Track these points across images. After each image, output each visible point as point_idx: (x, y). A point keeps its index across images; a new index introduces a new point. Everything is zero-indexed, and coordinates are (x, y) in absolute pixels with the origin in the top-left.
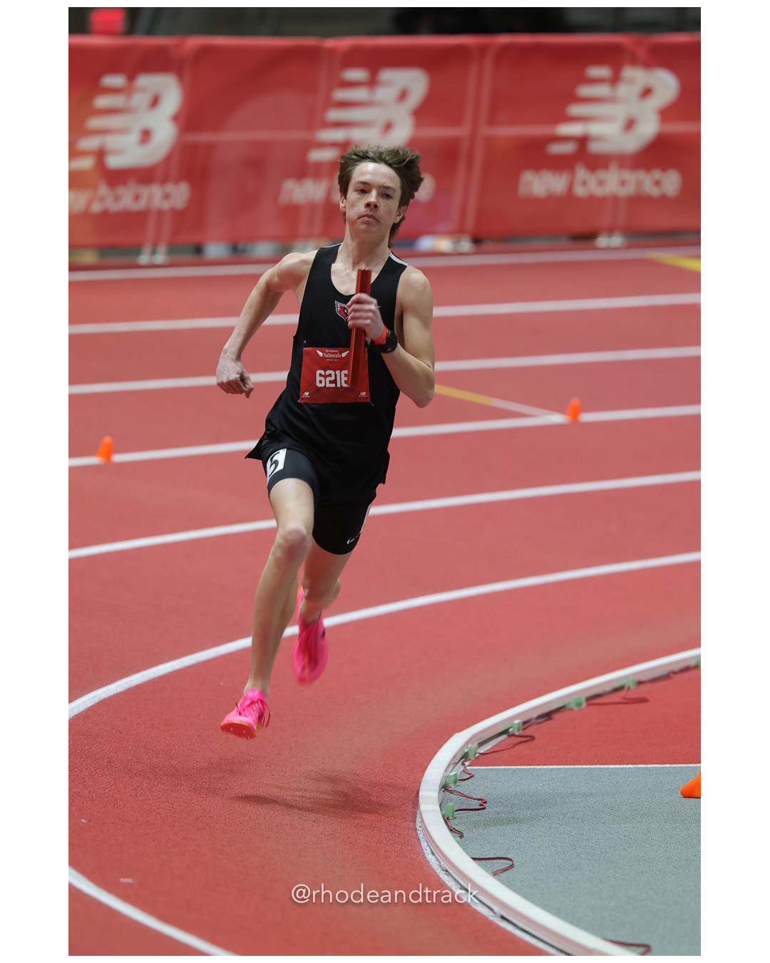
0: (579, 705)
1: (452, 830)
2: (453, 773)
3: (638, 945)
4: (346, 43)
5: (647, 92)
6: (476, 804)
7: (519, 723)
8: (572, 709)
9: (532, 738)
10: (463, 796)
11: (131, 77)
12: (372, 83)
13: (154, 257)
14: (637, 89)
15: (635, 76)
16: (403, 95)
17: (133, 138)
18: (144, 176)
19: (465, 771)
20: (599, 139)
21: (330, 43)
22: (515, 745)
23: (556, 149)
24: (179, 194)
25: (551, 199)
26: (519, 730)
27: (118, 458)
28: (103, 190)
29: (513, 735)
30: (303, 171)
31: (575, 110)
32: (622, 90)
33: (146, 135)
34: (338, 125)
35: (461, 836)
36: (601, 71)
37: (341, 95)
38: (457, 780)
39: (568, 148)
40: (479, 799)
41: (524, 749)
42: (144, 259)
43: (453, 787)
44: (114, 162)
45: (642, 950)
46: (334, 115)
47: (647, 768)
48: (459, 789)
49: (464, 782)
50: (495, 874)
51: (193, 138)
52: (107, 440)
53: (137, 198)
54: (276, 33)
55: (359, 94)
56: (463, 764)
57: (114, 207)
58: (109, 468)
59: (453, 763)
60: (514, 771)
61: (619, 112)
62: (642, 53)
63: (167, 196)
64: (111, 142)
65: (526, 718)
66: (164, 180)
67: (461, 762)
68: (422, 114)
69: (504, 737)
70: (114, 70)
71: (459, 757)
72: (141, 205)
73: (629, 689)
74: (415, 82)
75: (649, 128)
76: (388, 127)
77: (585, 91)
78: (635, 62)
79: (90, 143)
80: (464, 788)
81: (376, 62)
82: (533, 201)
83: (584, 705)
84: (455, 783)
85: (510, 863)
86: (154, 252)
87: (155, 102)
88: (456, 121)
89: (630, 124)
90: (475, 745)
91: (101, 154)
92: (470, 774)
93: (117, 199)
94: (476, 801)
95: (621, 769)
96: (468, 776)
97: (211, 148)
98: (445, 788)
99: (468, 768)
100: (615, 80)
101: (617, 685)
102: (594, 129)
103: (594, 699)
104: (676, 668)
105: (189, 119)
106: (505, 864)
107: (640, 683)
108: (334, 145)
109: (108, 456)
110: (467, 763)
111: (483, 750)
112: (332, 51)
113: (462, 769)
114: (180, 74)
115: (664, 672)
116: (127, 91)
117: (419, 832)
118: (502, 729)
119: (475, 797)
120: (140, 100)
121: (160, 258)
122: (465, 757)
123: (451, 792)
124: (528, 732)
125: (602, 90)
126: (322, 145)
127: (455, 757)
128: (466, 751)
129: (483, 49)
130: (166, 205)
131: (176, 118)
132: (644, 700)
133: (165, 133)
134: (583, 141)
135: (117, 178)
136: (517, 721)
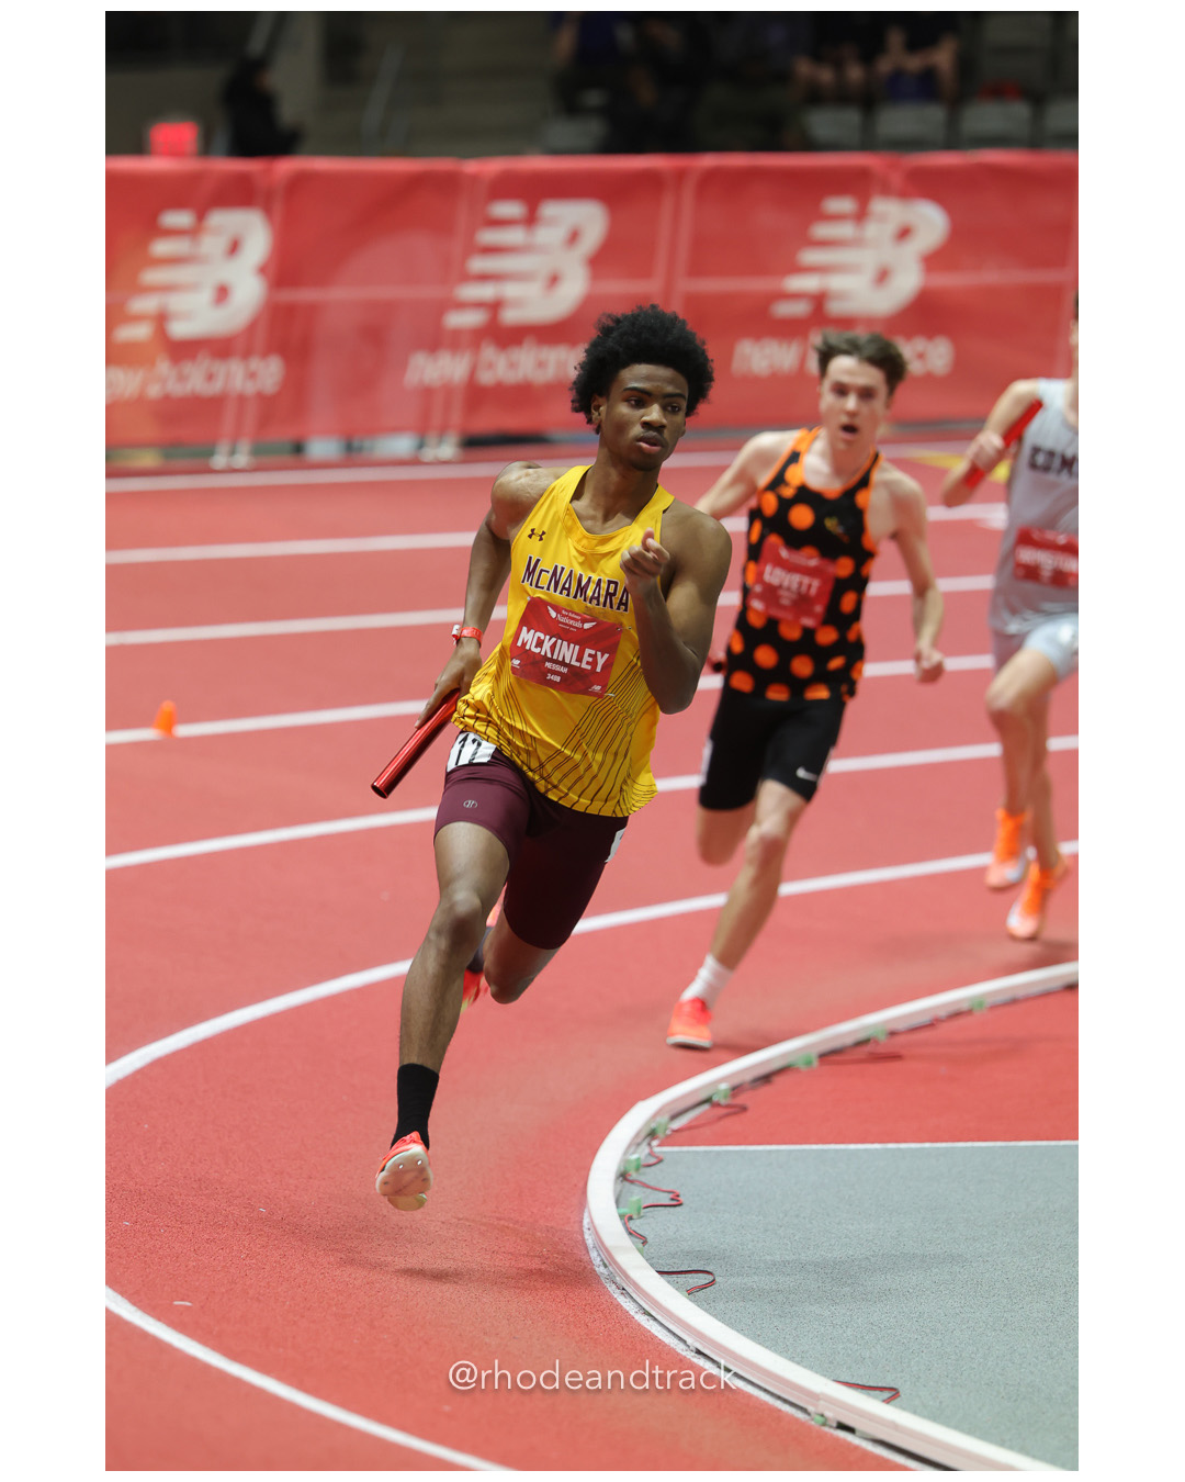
0: (809, 1063)
1: (630, 1233)
2: (634, 1157)
3: (882, 1389)
4: (492, 166)
5: (904, 233)
6: (665, 1198)
7: (726, 1090)
8: (798, 1070)
9: (744, 1109)
10: (648, 1187)
11: (201, 216)
12: (531, 220)
13: (233, 458)
14: (890, 228)
15: (888, 211)
16: (574, 237)
17: (205, 296)
18: (219, 348)
19: (651, 1154)
20: (841, 296)
21: (471, 167)
22: (720, 1118)
23: (784, 310)
24: (269, 373)
25: (776, 379)
26: (725, 1097)
27: (183, 731)
28: (164, 367)
29: (718, 1105)
30: (437, 340)
31: (810, 257)
32: (872, 230)
33: (222, 293)
34: (484, 278)
35: (645, 1243)
36: (841, 204)
37: (489, 237)
38: (640, 1166)
39: (799, 309)
40: (669, 1192)
41: (733, 1124)
42: (219, 461)
43: (634, 1175)
44: (180, 329)
45: (887, 1395)
46: (478, 264)
47: (899, 1149)
48: (643, 1179)
49: (648, 1170)
50: (690, 1292)
51: (289, 296)
52: (168, 706)
53: (210, 377)
54: (403, 152)
55: (514, 236)
56: (649, 1144)
57: (177, 389)
58: (170, 745)
59: (635, 1144)
60: (718, 1153)
61: (868, 259)
62: (896, 179)
63: (252, 376)
64: (175, 302)
65: (736, 1081)
66: (247, 354)
67: (645, 1143)
68: (599, 263)
69: (706, 1107)
70: (178, 204)
71: (643, 1134)
72: (216, 387)
73: (876, 1042)
74: (588, 219)
75: (908, 281)
76: (554, 280)
77: (822, 231)
78: (887, 191)
79: (145, 304)
80: (649, 1176)
81: (535, 192)
82: (752, 381)
83: (815, 1063)
84: (637, 1169)
85: (710, 1278)
86: (232, 452)
87: (234, 248)
88: (645, 272)
89: (883, 276)
90: (664, 1119)
91: (161, 319)
92: (657, 1157)
93: (182, 378)
94: (666, 1195)
95: (866, 1150)
96: (653, 1160)
97: (312, 310)
98: (623, 1176)
99: (657, 1150)
100: (861, 216)
101: (861, 1036)
102: (836, 283)
103: (830, 1056)
104: (942, 1013)
105: (282, 271)
106: (703, 1279)
107: (893, 1034)
108: (478, 305)
109: (168, 727)
110: (655, 1143)
111: (677, 1124)
112: (475, 178)
113: (647, 1150)
114: (268, 211)
115: (925, 1019)
116: (193, 232)
117: (586, 1237)
118: (703, 1096)
119: (664, 1188)
120: (213, 244)
121: (242, 459)
122: (652, 1134)
123: (632, 1182)
124: (740, 1100)
125: (845, 230)
126: (462, 306)
127: (637, 1135)
128: (653, 1125)
129: (680, 175)
130: (250, 388)
131: (263, 270)
132: (894, 1057)
133: (249, 291)
134: (819, 300)
135: (183, 351)
136: (724, 1086)
